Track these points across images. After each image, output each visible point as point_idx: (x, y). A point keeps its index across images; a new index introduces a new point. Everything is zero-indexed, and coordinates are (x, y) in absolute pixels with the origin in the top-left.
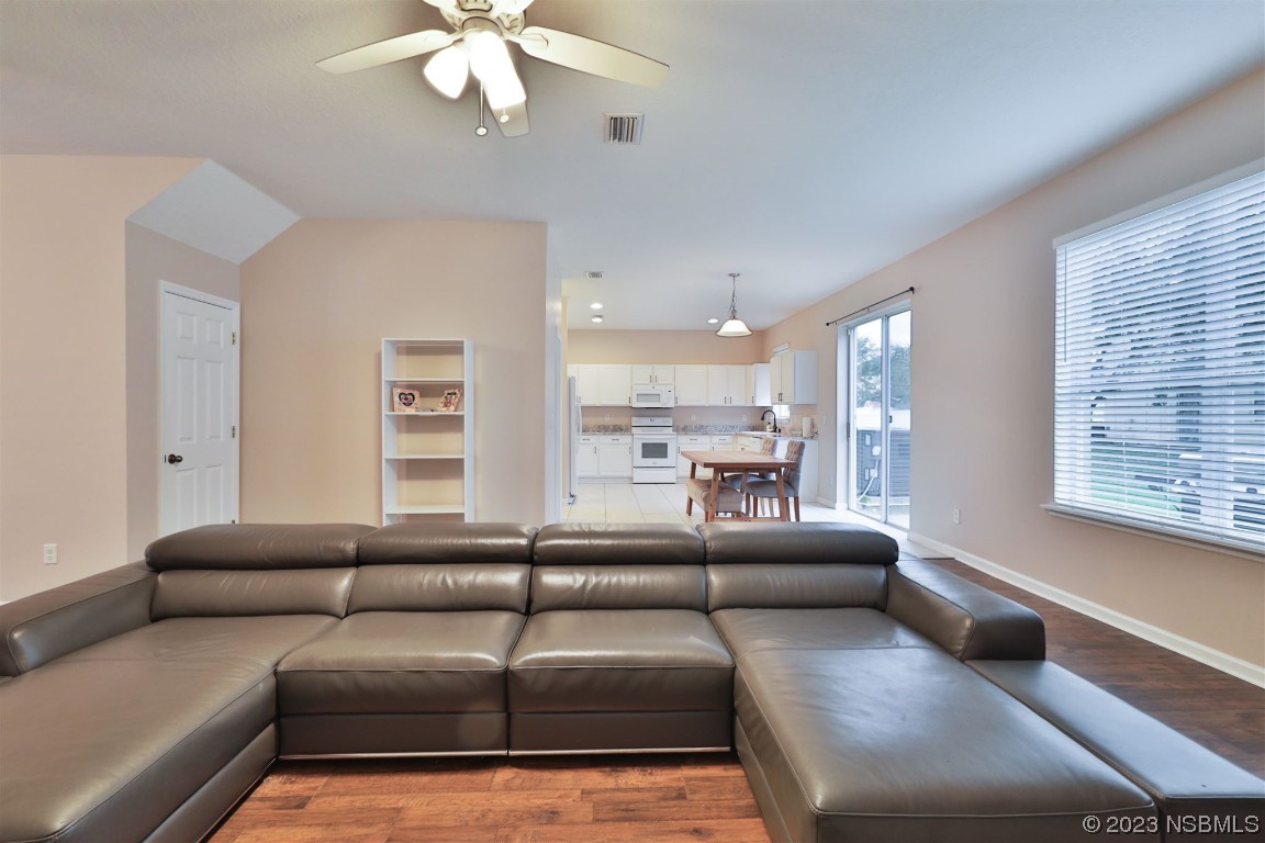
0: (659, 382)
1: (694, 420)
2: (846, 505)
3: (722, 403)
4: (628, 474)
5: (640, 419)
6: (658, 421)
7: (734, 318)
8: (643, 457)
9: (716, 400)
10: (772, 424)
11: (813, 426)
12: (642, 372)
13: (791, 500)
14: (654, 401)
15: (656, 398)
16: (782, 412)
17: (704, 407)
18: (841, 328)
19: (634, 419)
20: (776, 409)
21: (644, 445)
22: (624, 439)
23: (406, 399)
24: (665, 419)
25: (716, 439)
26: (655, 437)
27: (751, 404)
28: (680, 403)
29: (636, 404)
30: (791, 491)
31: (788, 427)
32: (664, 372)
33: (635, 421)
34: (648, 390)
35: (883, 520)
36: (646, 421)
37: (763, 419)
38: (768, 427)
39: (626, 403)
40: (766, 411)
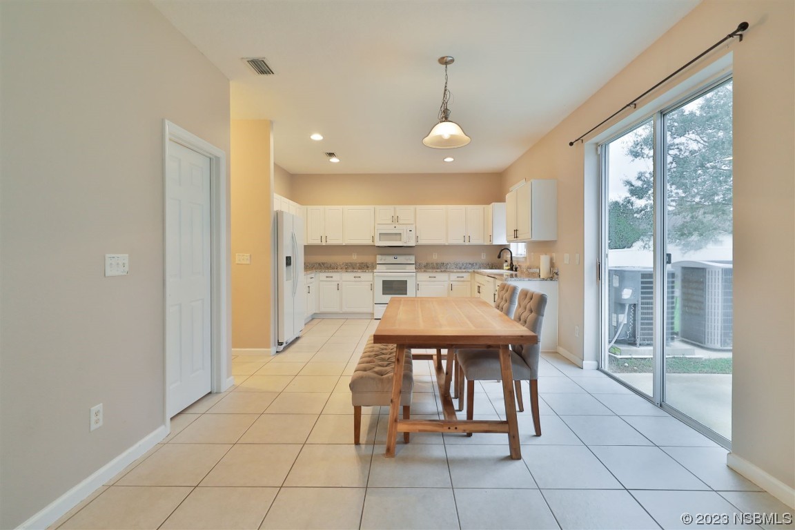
0: (400, 222)
1: (435, 258)
2: (595, 363)
3: (461, 242)
4: (369, 310)
5: (384, 257)
6: (401, 259)
7: (447, 120)
8: (383, 294)
9: (456, 239)
10: (509, 262)
11: (552, 265)
12: (384, 213)
13: (525, 385)
14: (396, 240)
15: (398, 237)
16: (519, 250)
17: (444, 246)
18: (589, 144)
19: (379, 257)
20: (513, 247)
21: (384, 282)
22: (366, 276)
24: (408, 257)
25: (454, 276)
26: (395, 275)
27: (488, 243)
28: (422, 242)
29: (378, 243)
30: (526, 371)
31: (524, 265)
32: (406, 212)
33: (379, 259)
34: (390, 229)
35: (658, 400)
36: (390, 259)
37: (499, 257)
38: (505, 265)
39: (369, 242)
40: (504, 249)
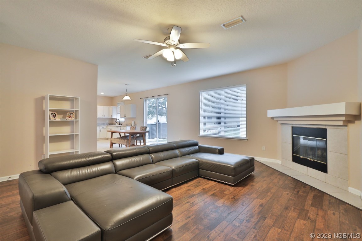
7: (127, 96)
16: (122, 120)
18: (144, 99)
23: (53, 115)
27: (110, 117)
40: (114, 119)
